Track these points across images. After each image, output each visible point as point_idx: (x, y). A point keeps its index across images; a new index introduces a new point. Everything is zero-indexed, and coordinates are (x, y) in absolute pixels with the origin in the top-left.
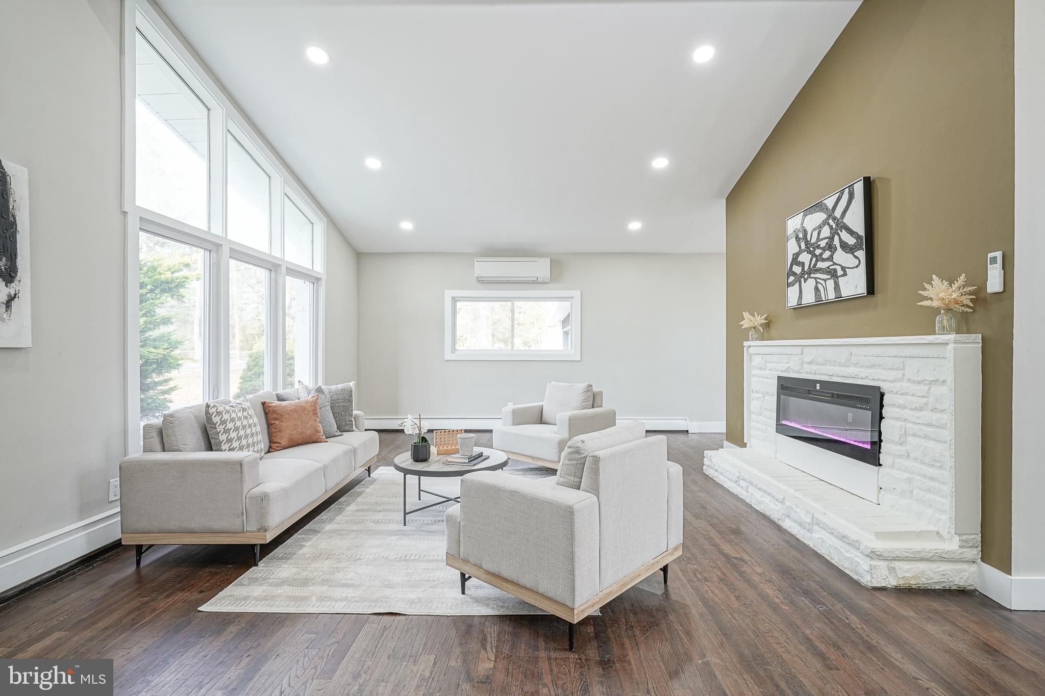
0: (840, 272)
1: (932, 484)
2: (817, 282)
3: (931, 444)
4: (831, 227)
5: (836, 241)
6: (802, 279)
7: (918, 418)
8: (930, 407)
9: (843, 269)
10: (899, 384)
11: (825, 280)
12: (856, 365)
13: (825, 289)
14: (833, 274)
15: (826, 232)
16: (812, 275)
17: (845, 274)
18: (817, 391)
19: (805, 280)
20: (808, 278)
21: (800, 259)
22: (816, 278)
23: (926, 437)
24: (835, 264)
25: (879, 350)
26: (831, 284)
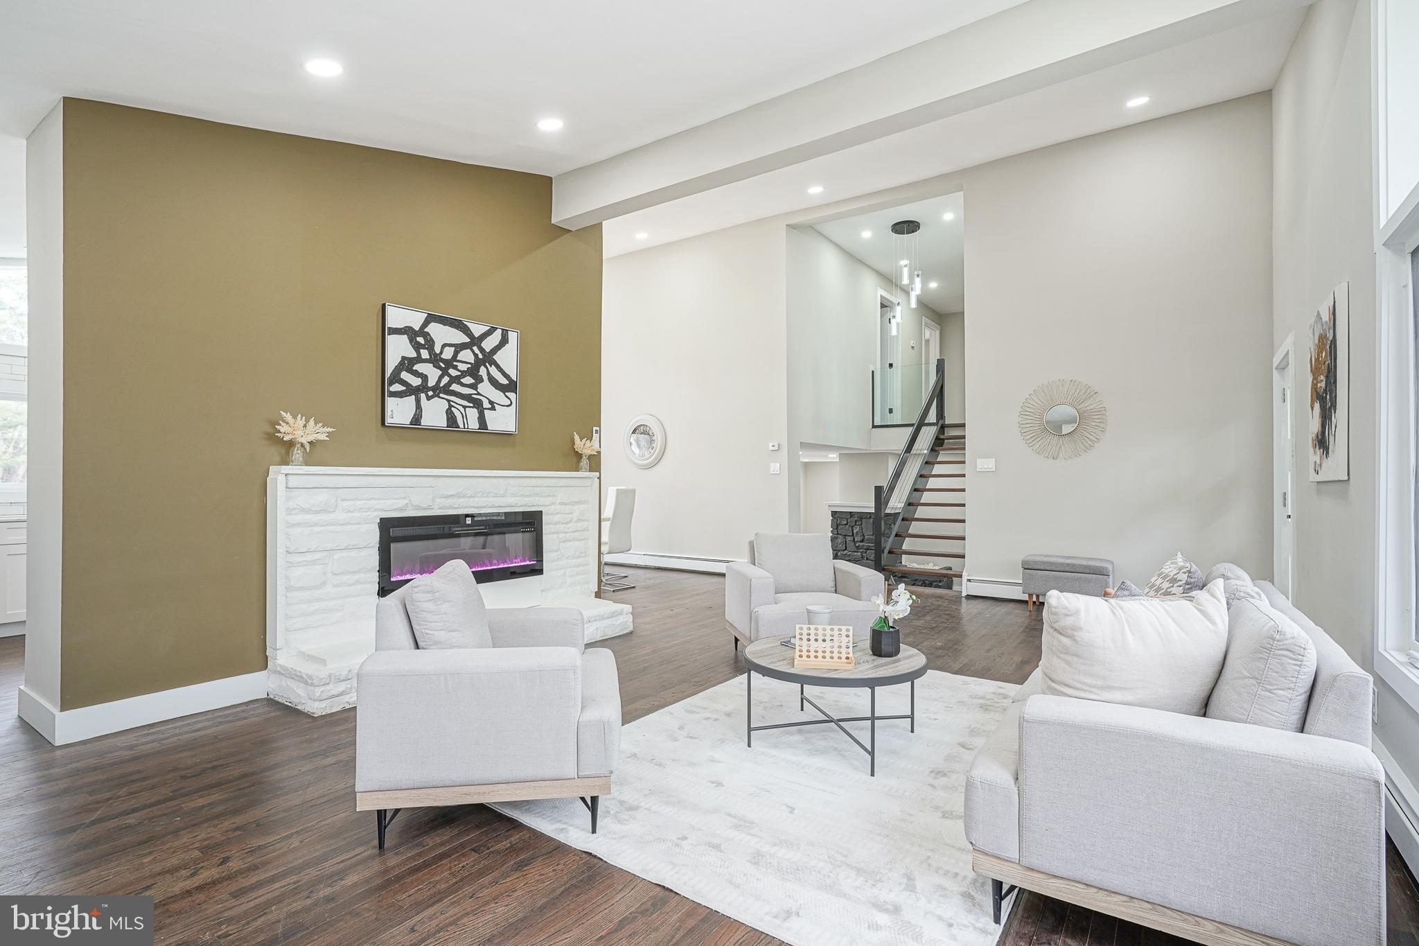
0: (486, 404)
1: (579, 569)
2: (450, 406)
3: (577, 543)
4: (476, 355)
5: (483, 371)
6: (423, 396)
7: (569, 528)
8: (575, 519)
9: (491, 402)
10: (553, 507)
11: (465, 407)
12: (514, 495)
13: (464, 417)
14: (478, 404)
15: (467, 355)
16: (441, 395)
17: (493, 408)
18: (469, 525)
19: (429, 398)
20: (432, 397)
21: (418, 367)
22: (449, 401)
23: (574, 540)
24: (479, 394)
25: (540, 482)
26: (473, 414)
